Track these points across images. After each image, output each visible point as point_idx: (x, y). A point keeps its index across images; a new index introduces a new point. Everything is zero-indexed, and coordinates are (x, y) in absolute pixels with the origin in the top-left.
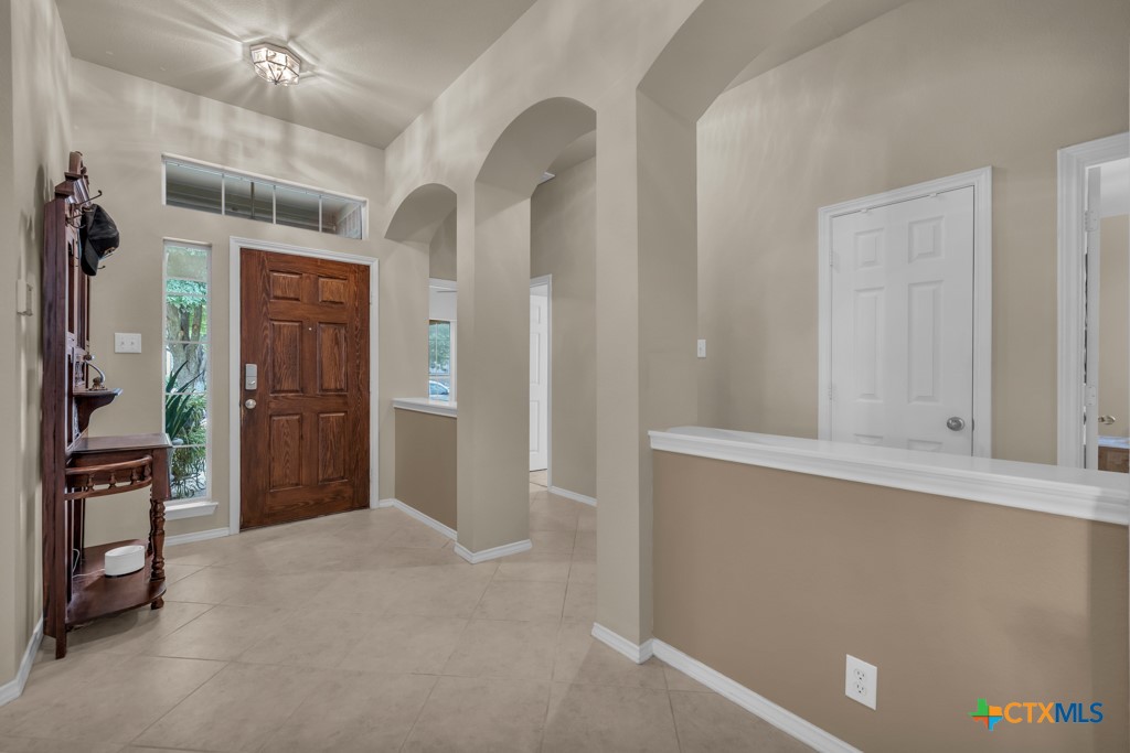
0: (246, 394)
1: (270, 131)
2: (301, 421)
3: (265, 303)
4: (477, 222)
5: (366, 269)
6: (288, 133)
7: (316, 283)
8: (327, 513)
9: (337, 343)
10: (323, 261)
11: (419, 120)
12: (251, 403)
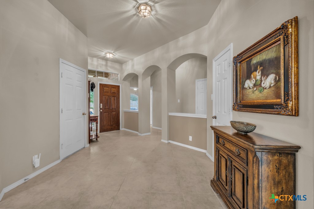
0: (100, 109)
1: (104, 63)
2: (109, 114)
3: (103, 93)
4: (142, 81)
5: (119, 86)
6: (107, 63)
7: (111, 89)
8: (113, 130)
9: (115, 100)
10: (112, 85)
11: (130, 61)
12: (101, 111)
